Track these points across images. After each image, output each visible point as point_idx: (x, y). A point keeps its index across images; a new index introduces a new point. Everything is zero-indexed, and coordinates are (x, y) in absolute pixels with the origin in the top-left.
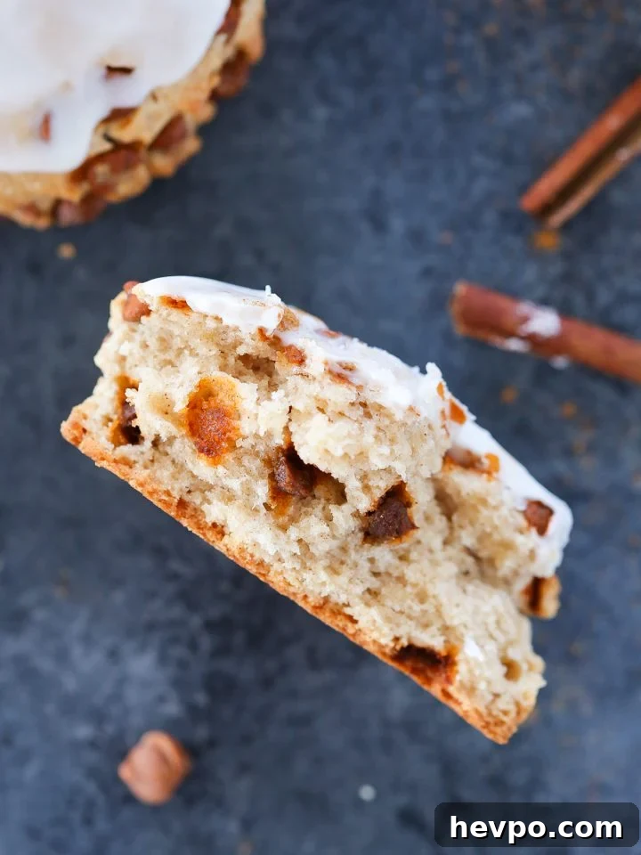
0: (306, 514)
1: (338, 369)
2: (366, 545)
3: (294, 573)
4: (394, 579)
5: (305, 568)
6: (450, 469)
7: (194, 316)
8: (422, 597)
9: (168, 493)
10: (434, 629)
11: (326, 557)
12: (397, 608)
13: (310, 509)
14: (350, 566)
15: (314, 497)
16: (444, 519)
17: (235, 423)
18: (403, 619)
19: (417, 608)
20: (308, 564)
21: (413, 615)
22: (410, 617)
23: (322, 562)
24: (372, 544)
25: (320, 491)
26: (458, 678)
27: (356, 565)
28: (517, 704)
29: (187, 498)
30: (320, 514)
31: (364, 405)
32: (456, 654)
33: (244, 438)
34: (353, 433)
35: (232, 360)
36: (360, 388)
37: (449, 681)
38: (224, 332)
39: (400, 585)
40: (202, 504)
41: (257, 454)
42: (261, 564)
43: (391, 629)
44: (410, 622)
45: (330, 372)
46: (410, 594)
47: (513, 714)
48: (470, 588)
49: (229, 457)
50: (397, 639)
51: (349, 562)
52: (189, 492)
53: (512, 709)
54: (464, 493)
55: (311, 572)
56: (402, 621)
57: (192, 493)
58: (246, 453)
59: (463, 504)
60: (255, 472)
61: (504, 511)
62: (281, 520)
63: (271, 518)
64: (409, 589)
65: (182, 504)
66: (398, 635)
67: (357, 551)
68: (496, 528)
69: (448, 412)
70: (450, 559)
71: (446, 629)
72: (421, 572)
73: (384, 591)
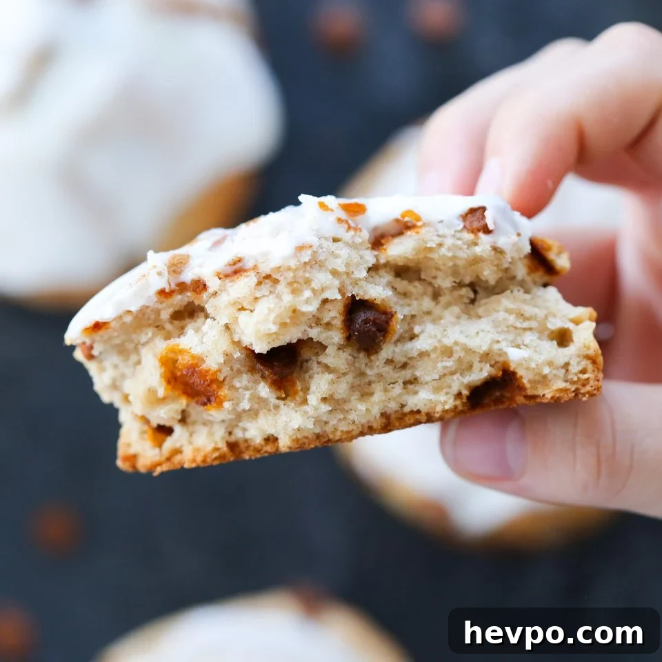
0: (311, 377)
1: (229, 270)
2: (372, 358)
3: (343, 423)
4: (418, 359)
5: (347, 411)
6: (385, 250)
7: (113, 324)
8: (448, 352)
9: (216, 449)
10: (477, 365)
11: (354, 391)
12: (437, 377)
13: (311, 372)
14: (377, 381)
15: (307, 361)
16: (417, 284)
17: (204, 367)
18: (448, 379)
19: (450, 363)
20: (346, 408)
21: (453, 369)
22: (452, 373)
23: (353, 398)
24: (377, 352)
25: (306, 353)
26: (525, 381)
27: (380, 376)
28: (588, 357)
29: (232, 439)
30: (320, 370)
31: (268, 277)
32: (509, 366)
33: (220, 371)
34: (272, 306)
35: (168, 326)
36: (255, 268)
37: (522, 388)
38: (144, 314)
39: (426, 358)
40: (244, 434)
41: (239, 372)
42: (318, 436)
43: (447, 393)
44: (455, 377)
45: (227, 276)
46: (437, 357)
47: (590, 367)
48: (480, 311)
49: (224, 392)
50: (459, 395)
51: (373, 379)
52: (230, 433)
53: (586, 363)
54: (410, 257)
55: (353, 411)
56: (449, 381)
57: (233, 433)
58: (233, 378)
59: (419, 262)
60: (250, 385)
61: (449, 242)
62: (298, 398)
63: (291, 403)
64: (433, 356)
65: (233, 446)
66: (456, 392)
67: (371, 367)
68: (454, 257)
69: (343, 215)
70: (448, 305)
71: (485, 357)
72: (430, 337)
73: (418, 374)
